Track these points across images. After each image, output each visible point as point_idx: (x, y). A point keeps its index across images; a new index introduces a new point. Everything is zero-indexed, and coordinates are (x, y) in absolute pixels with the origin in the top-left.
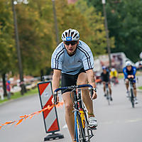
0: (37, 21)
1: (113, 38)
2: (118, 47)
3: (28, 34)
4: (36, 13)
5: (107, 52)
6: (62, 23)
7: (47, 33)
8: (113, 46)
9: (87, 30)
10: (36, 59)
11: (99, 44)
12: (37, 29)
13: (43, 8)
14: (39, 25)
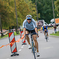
0: (8, 6)
1: (39, 14)
2: (41, 18)
3: (4, 12)
4: (8, 3)
5: (37, 20)
6: (18, 7)
7: (12, 12)
8: (39, 17)
9: (29, 11)
10: (7, 23)
11: (34, 16)
12: (8, 10)
13: (10, 1)
14: (9, 8)
